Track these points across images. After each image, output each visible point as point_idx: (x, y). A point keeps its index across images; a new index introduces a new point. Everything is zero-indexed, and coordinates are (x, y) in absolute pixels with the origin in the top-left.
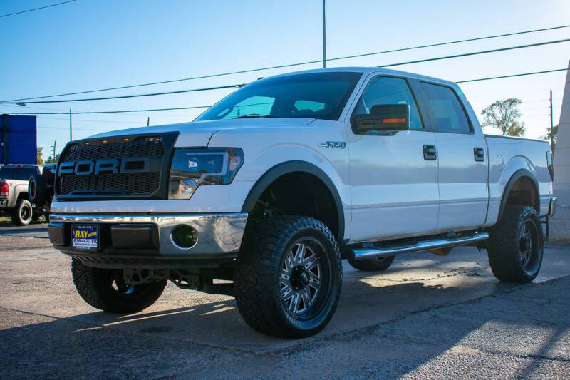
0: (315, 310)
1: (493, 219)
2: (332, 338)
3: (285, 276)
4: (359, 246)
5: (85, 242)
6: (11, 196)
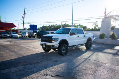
0: (65, 53)
1: (86, 43)
2: (67, 56)
3: (62, 50)
4: (70, 46)
5: (44, 46)
6: (34, 35)
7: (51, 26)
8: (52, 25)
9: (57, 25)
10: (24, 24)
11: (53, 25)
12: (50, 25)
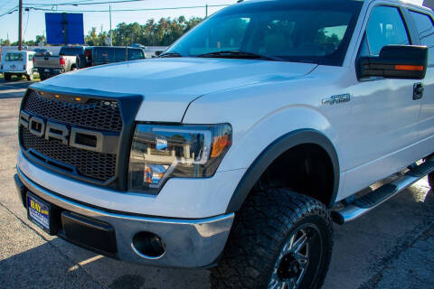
6: (66, 66)
7: (160, 27)
8: (162, 20)
9: (187, 20)
10: (23, 9)
11: (169, 22)
12: (152, 21)
